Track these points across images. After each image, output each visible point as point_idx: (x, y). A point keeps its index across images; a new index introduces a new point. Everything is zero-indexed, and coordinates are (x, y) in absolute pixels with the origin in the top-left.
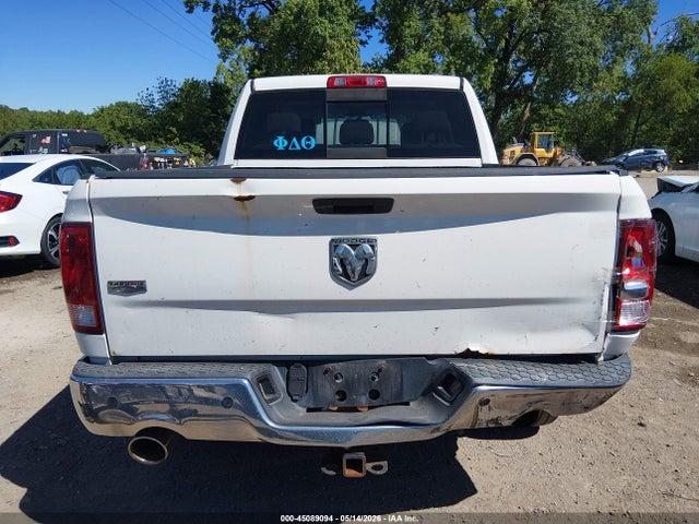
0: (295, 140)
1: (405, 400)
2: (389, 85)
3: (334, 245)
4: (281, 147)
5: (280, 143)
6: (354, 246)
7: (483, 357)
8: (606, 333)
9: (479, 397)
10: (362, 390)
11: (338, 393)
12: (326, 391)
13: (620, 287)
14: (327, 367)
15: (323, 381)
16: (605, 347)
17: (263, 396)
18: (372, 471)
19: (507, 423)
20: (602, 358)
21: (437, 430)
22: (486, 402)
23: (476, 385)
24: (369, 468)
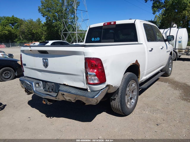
2: (116, 24)
3: (43, 59)
4: (93, 40)
6: (45, 60)
7: (67, 85)
8: (87, 84)
9: (60, 92)
10: (51, 88)
11: (48, 88)
12: (47, 88)
13: (87, 73)
14: (48, 83)
15: (47, 86)
16: (88, 87)
17: (36, 86)
18: (48, 104)
19: (73, 101)
20: (89, 90)
21: (56, 98)
22: (64, 95)
23: (59, 90)
24: (48, 103)
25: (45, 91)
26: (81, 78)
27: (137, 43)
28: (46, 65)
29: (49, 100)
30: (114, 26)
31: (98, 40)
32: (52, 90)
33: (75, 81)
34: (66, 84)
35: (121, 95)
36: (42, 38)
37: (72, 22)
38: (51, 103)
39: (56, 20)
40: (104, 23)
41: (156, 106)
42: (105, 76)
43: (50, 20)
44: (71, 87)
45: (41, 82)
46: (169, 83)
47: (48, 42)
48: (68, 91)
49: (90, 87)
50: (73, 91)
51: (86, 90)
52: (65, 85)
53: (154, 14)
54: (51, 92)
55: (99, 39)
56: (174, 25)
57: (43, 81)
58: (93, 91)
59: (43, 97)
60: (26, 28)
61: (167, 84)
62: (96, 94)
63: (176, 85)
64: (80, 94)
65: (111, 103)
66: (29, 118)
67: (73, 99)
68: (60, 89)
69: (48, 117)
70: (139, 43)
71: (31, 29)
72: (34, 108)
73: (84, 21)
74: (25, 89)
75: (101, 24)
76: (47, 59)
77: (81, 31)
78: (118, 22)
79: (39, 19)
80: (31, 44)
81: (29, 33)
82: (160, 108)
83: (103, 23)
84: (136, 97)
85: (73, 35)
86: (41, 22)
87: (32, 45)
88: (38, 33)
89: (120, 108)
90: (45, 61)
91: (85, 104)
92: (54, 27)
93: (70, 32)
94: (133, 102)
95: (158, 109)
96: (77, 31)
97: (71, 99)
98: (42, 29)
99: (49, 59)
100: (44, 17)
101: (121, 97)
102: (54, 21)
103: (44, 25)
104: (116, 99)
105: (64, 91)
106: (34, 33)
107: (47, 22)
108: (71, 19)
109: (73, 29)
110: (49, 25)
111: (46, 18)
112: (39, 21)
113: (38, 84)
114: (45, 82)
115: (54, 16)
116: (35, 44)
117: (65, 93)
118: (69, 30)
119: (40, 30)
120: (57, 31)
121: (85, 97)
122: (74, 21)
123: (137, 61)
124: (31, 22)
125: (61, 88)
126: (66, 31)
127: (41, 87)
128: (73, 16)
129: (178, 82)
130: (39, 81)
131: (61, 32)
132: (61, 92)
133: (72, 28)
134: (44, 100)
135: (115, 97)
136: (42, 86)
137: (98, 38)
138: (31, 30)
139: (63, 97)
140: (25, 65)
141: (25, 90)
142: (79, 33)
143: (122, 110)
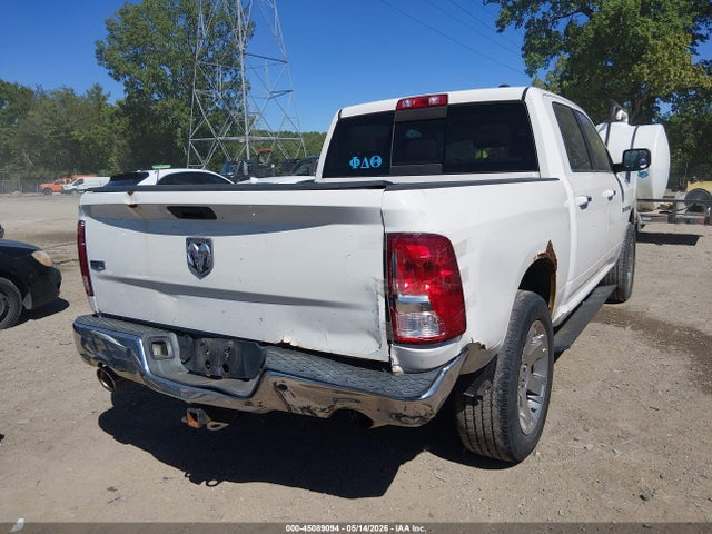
0: (366, 160)
1: (247, 377)
2: (450, 103)
3: (189, 242)
4: (355, 167)
5: (355, 163)
6: (199, 245)
7: (298, 349)
8: (389, 342)
9: (271, 379)
10: (219, 362)
11: (207, 362)
12: (202, 360)
13: (391, 300)
14: (203, 340)
15: (200, 351)
16: (394, 356)
17: (152, 353)
18: (209, 428)
19: (321, 415)
20: (397, 369)
21: (249, 404)
22: (284, 388)
23: (267, 370)
24: (210, 424)
25: (191, 372)
26: (365, 317)
27: (534, 175)
28: (201, 264)
29: (215, 413)
30: (442, 113)
31: (376, 164)
32: (226, 368)
33: (333, 329)
34: (294, 344)
35: (506, 376)
36: (112, 159)
37: (228, 101)
38: (224, 425)
39: (165, 91)
40: (400, 102)
41: (616, 420)
42: (464, 307)
43: (140, 93)
44: (315, 358)
45: (174, 337)
46: (633, 328)
47: (147, 175)
48: (307, 373)
49: (401, 356)
50: (330, 372)
51: (386, 366)
52: (285, 346)
53: (531, 76)
54: (220, 378)
55: (379, 161)
56: (620, 114)
57: (180, 332)
58: (411, 370)
59: (188, 402)
60: (48, 121)
61: (628, 331)
62: (429, 383)
63: (661, 333)
64: (361, 386)
65: (460, 415)
66: (111, 489)
67: (323, 407)
68: (271, 366)
69: (198, 483)
70: (543, 176)
71: (68, 125)
72: (130, 446)
73: (275, 95)
74: (100, 365)
75: (389, 105)
76: (209, 243)
77: (264, 133)
78: (456, 98)
79: (98, 88)
80: (68, 182)
81: (59, 142)
82: (631, 428)
83: (397, 100)
84: (543, 388)
85: (233, 148)
86: (104, 99)
87: (70, 186)
88: (93, 142)
89: (497, 429)
90: (197, 248)
91: (370, 422)
92: (155, 120)
93: (222, 138)
94: (534, 410)
95: (626, 435)
96: (247, 133)
97: (313, 405)
98: (110, 128)
99: (216, 240)
100: (119, 80)
101: (504, 384)
102: (156, 97)
103: (117, 113)
104: (481, 398)
105: (289, 371)
106: (77, 141)
107: (129, 99)
108: (226, 87)
109: (234, 126)
110: (135, 110)
111: (126, 84)
112: (97, 95)
113: (162, 344)
114: (190, 337)
115: (156, 78)
116: (81, 182)
117: (289, 382)
118: (217, 131)
119: (101, 129)
120: (170, 134)
121: (374, 397)
122: (233, 95)
123: (550, 245)
124: (67, 98)
125: (274, 359)
126: (204, 132)
127: (173, 357)
128: (228, 79)
129: (664, 323)
130: (164, 334)
131: (185, 137)
132: (274, 379)
133: (229, 122)
134: (193, 410)
135: (479, 393)
136: (178, 353)
137: (376, 159)
138: (67, 131)
139: (282, 397)
140: (99, 265)
141: (99, 372)
142: (256, 141)
143: (505, 438)
